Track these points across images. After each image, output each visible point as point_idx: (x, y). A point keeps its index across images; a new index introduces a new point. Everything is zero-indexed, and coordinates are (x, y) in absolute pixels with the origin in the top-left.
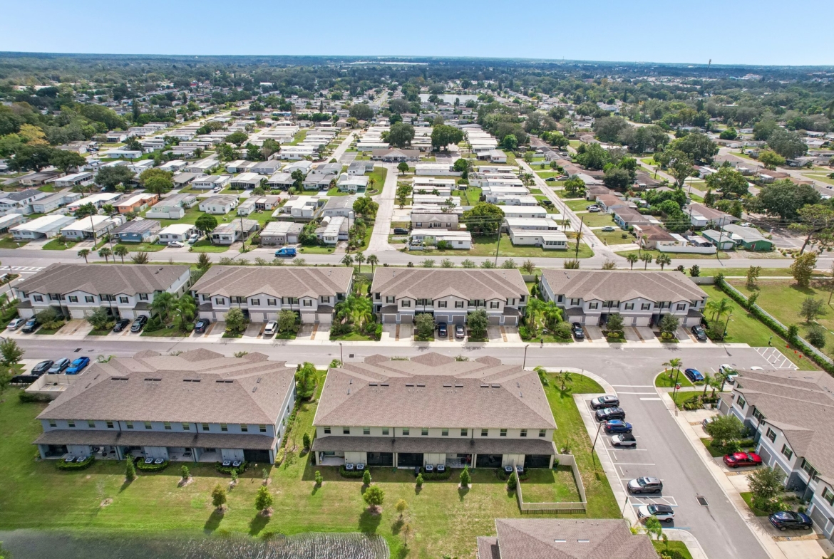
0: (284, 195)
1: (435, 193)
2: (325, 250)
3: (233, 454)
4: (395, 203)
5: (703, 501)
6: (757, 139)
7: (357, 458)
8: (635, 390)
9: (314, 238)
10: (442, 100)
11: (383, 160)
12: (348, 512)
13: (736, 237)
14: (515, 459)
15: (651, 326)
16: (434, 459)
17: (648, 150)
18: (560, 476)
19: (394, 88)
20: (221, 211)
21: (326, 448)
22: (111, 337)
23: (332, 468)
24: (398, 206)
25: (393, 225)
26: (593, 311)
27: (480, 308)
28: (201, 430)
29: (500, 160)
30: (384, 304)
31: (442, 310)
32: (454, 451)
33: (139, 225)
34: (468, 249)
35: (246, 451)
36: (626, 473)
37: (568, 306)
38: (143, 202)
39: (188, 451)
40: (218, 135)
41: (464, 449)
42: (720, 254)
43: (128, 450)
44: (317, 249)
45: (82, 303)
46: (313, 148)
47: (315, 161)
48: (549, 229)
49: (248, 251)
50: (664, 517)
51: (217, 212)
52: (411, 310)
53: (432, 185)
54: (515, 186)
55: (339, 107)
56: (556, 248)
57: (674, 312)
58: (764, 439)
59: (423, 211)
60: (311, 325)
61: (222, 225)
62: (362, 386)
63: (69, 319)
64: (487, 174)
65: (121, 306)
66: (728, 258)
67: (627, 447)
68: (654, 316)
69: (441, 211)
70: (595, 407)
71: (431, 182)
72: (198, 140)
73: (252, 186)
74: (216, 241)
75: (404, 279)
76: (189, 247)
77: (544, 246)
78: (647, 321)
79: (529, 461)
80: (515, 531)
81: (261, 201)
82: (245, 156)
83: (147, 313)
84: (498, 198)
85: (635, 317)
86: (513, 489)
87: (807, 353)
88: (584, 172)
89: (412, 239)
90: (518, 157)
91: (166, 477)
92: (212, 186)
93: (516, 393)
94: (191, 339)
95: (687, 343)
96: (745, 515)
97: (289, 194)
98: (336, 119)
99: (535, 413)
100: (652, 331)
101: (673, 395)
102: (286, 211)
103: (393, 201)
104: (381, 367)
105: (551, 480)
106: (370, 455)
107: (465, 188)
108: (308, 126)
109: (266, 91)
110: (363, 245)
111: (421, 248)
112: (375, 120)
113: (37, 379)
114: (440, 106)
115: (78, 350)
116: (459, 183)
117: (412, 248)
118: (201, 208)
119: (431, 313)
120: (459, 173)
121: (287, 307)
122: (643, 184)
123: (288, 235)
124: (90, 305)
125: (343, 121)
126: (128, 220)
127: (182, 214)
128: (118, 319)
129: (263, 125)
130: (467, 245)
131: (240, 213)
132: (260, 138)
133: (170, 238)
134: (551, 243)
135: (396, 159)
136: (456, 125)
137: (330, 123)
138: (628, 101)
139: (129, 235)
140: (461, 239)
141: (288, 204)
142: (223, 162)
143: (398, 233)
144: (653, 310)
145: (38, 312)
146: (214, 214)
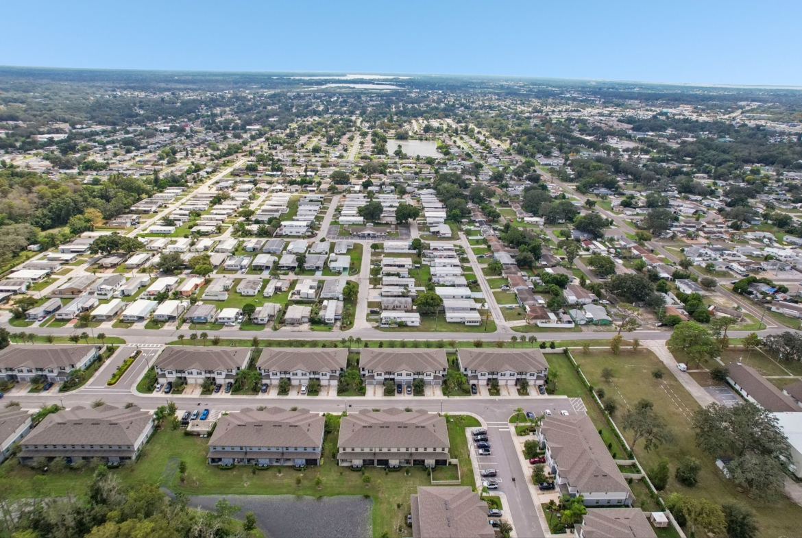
0: (292, 276)
1: (398, 275)
2: (327, 328)
3: (301, 461)
4: (370, 283)
5: (514, 480)
6: (649, 207)
7: (358, 462)
8: (498, 425)
9: (320, 320)
10: (406, 155)
11: (359, 236)
12: (355, 486)
13: (589, 315)
14: (430, 462)
15: (516, 385)
16: (393, 462)
17: (560, 221)
18: (452, 469)
19: (364, 135)
20: (252, 294)
21: (343, 458)
22: (214, 396)
23: (346, 467)
24: (372, 286)
25: (370, 304)
26: (483, 377)
27: (420, 377)
28: (285, 450)
29: (447, 235)
30: (367, 374)
31: (399, 378)
32: (403, 458)
33: (201, 310)
34: (416, 327)
35: (307, 460)
36: (482, 467)
37: (469, 374)
38: (197, 286)
39: (278, 460)
40: (227, 205)
41: (407, 458)
42: (576, 329)
43: (249, 460)
44: (322, 327)
45: (195, 375)
46: (305, 223)
47: (309, 237)
48: (471, 309)
49: (277, 329)
50: (493, 487)
51: (250, 294)
52: (382, 378)
54: (455, 266)
55: (319, 164)
57: (528, 377)
59: (389, 294)
60: (326, 387)
61: (258, 309)
62: (359, 427)
63: (186, 384)
64: (436, 253)
65: (217, 377)
66: (580, 332)
67: (486, 455)
68: (517, 380)
69: (401, 294)
70: (474, 435)
71: (395, 263)
72: (215, 212)
73: (267, 268)
74: (256, 321)
75: (378, 359)
76: (239, 326)
77: (466, 324)
78: (514, 382)
79: (437, 462)
80: (425, 491)
81: (279, 284)
82: (256, 233)
83: (232, 381)
84: (441, 279)
85: (507, 380)
86: (429, 475)
87: (594, 402)
88: (505, 251)
89: (381, 319)
90: (461, 230)
91: (270, 473)
92: (239, 267)
93: (431, 428)
94: (261, 396)
95: (534, 395)
96: (530, 485)
97: (295, 274)
98: (319, 184)
99: (441, 439)
100: (516, 388)
101: (516, 427)
102: (296, 293)
103: (368, 281)
104: (368, 416)
105: (447, 471)
106: (364, 461)
107: (418, 267)
108: (297, 191)
109: (253, 138)
110: (351, 323)
111: (387, 326)
112: (350, 183)
113: (188, 423)
114: (404, 161)
115: (199, 404)
116: (415, 262)
117: (382, 326)
118: (238, 291)
119: (393, 379)
120: (415, 252)
121: (312, 376)
122: (545, 263)
123: (302, 317)
124: (199, 376)
125: (324, 186)
126: (191, 303)
127: (226, 297)
128: (215, 384)
129: (259, 190)
130: (417, 324)
131: (266, 295)
132: (263, 211)
133: (226, 320)
134: (470, 322)
135: (369, 234)
136: (416, 190)
137: (315, 189)
138: (564, 151)
139: (199, 318)
140: (413, 319)
141: (297, 287)
142: (241, 239)
143: (373, 312)
144: (517, 376)
145: (170, 380)
146: (248, 296)
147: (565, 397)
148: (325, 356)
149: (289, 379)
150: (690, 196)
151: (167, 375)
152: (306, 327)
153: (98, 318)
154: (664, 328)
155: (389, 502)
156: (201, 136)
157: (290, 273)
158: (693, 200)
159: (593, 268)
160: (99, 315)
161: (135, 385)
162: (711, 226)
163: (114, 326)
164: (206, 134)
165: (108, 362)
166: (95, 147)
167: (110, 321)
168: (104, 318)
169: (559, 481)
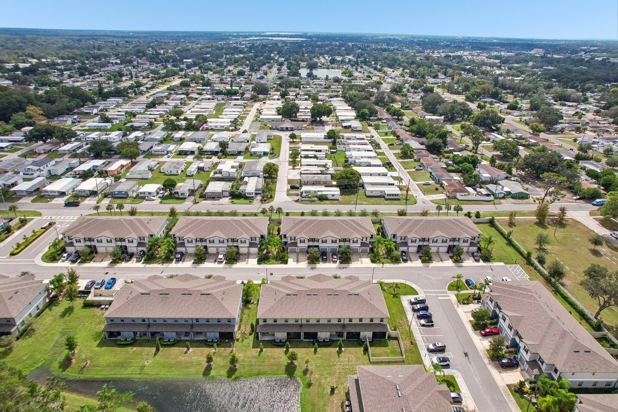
0: (215, 159)
1: (315, 157)
2: (247, 201)
3: (213, 335)
4: (289, 165)
5: (466, 355)
6: (532, 110)
7: (281, 335)
8: (436, 293)
9: (240, 193)
10: (316, 76)
11: (278, 129)
12: (278, 365)
13: (506, 189)
14: (367, 334)
15: (448, 252)
16: (323, 335)
17: (458, 119)
18: (392, 343)
19: (281, 64)
20: (176, 173)
21: (264, 331)
22: (124, 265)
23: (268, 341)
24: (291, 167)
25: (289, 181)
26: (413, 244)
27: (347, 244)
28: (195, 322)
29: (358, 129)
30: (289, 242)
31: (324, 245)
32: (334, 331)
33: (123, 186)
34: (338, 200)
35: (220, 333)
36: (427, 340)
37: (399, 241)
38: (122, 166)
39: (187, 334)
40: (161, 109)
41: (339, 330)
42: (496, 201)
43: (153, 334)
44: (242, 200)
45: (105, 244)
46: (230, 120)
47: (232, 130)
48: (389, 184)
49: (198, 203)
50: (445, 363)
51: (173, 173)
52: (305, 245)
54: (368, 151)
55: (243, 82)
56: (394, 199)
57: (461, 244)
58: (501, 320)
59: (308, 172)
60: (245, 254)
61: (179, 185)
62: (282, 295)
63: (96, 253)
64: (349, 141)
65: (128, 245)
66: (501, 204)
67: (429, 326)
68: (450, 246)
69: (320, 172)
70: (412, 303)
71: (312, 149)
72: (149, 113)
73: (192, 153)
74: (176, 196)
75: (300, 226)
76: (159, 200)
77: (386, 197)
78: (445, 249)
79: (374, 334)
80: (367, 372)
81: (202, 165)
82: (184, 127)
83: (144, 249)
84: (357, 161)
85: (439, 247)
86: (366, 350)
87: (535, 268)
88: (413, 139)
89: (302, 193)
90: (370, 125)
91: (177, 348)
92: (165, 152)
93: (367, 297)
94: (174, 265)
95: (469, 262)
96: (487, 361)
97: (218, 158)
98: (243, 94)
99: (378, 309)
100: (448, 255)
101: (457, 296)
102: (218, 172)
103: (288, 163)
104: (291, 283)
105: (386, 345)
106: (288, 334)
107: (335, 152)
108: (223, 99)
109: (189, 67)
110: (271, 197)
111: (308, 199)
112: (270, 94)
113: (89, 292)
114: (314, 81)
115: (107, 273)
116: (331, 148)
117: (303, 199)
118: (162, 171)
119: (318, 246)
120: (330, 140)
121: (231, 244)
122: (453, 148)
123: (223, 191)
124: (110, 244)
125: (247, 95)
126: (115, 181)
127: (150, 175)
128: (127, 253)
129: (191, 99)
130: (337, 197)
131: (188, 174)
132: (192, 112)
133: (147, 194)
134: (390, 195)
135: (287, 129)
136: (327, 98)
137: (239, 97)
138: (448, 75)
139: (120, 192)
140: (334, 193)
141: (219, 167)
142: (170, 132)
143: (293, 188)
144: (449, 243)
145: (78, 249)
146: (170, 174)
147: (502, 264)
148: (245, 223)
149: (206, 247)
150: (567, 103)
152: (226, 200)
153: (18, 194)
154: (582, 201)
155: (320, 385)
156: (146, 66)
157: (214, 157)
158: (569, 106)
159: (498, 153)
160: (19, 191)
161: (41, 255)
162: (594, 122)
163: (33, 201)
164: (150, 65)
165: (17, 233)
166: (55, 72)
167: (30, 196)
168: (25, 194)
169: (527, 357)
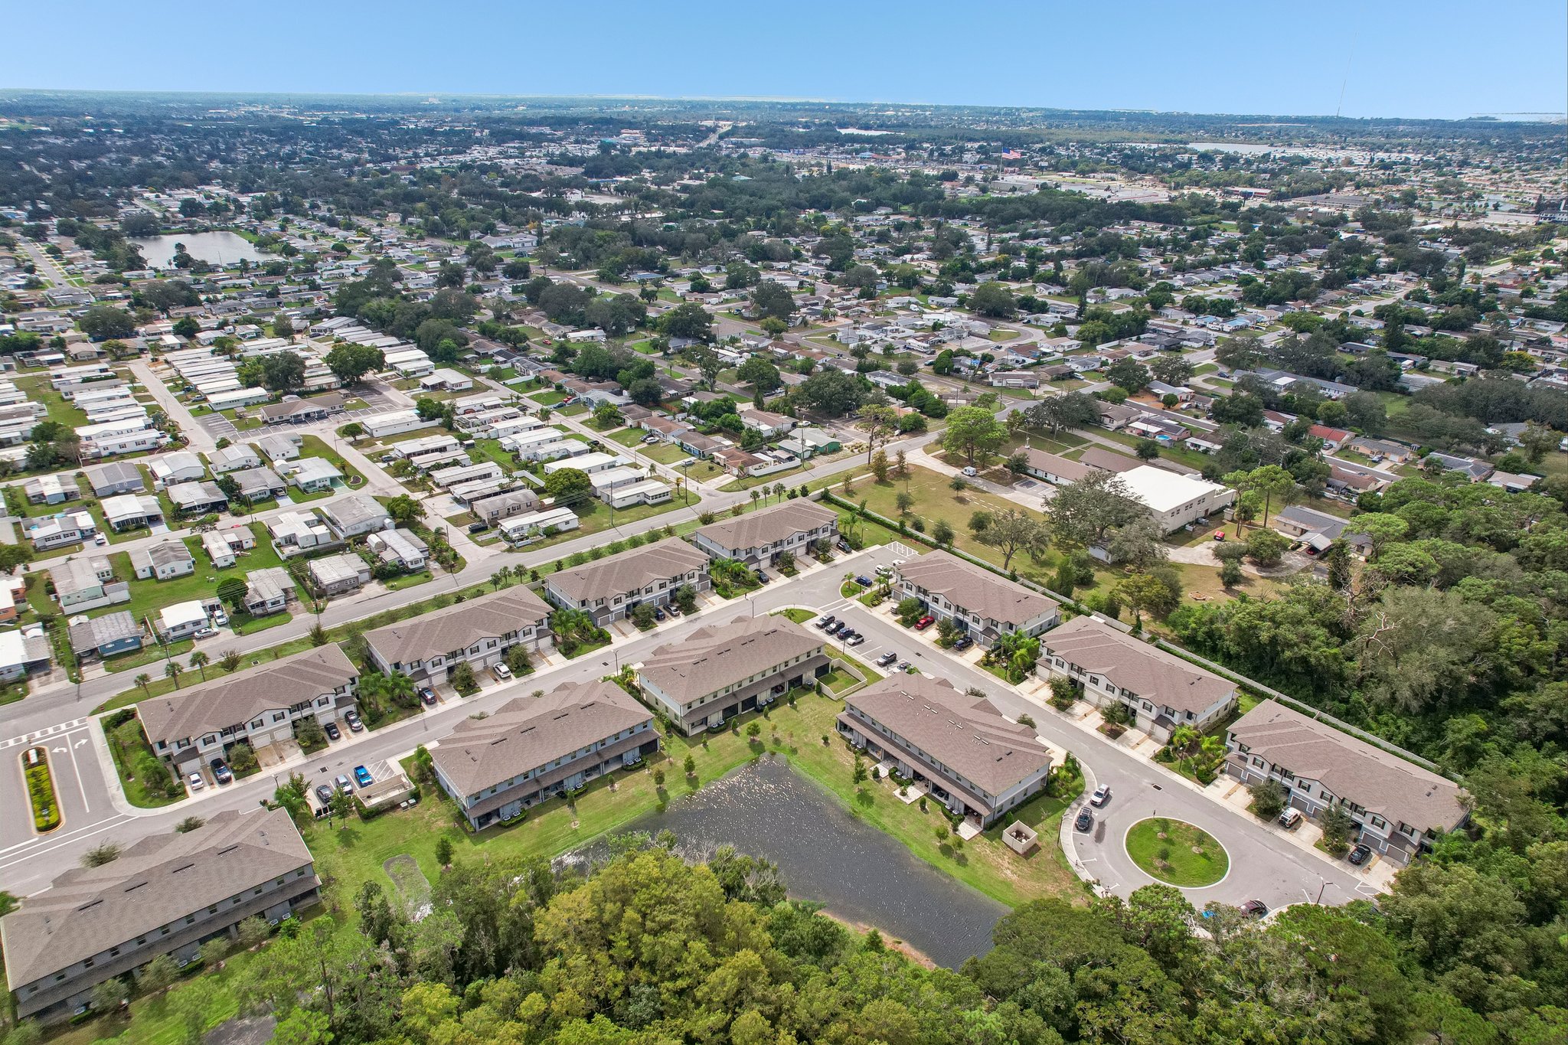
0: (229, 519)
1: (457, 463)
2: (421, 577)
3: (631, 756)
4: (415, 490)
5: (920, 654)
6: (733, 288)
7: (716, 718)
8: (836, 605)
9: (397, 567)
10: (204, 263)
11: (288, 421)
12: (738, 750)
13: (809, 443)
15: (807, 553)
16: (764, 697)
17: (629, 330)
18: (837, 674)
19: (37, 233)
20: (186, 571)
21: (693, 720)
23: (705, 731)
24: (424, 493)
25: (453, 521)
26: (765, 555)
27: (680, 583)
29: (464, 386)
30: (593, 609)
31: (650, 596)
32: (773, 685)
33: (103, 629)
34: (577, 529)
35: (642, 748)
36: (870, 657)
37: (744, 556)
38: (19, 592)
41: (778, 681)
42: (806, 464)
44: (406, 579)
45: (268, 725)
46: (137, 422)
47: (176, 446)
48: (639, 479)
49: (323, 610)
51: (178, 572)
52: (622, 606)
53: (427, 452)
54: (536, 428)
56: (662, 501)
57: (822, 536)
58: (932, 604)
59: (477, 495)
60: (537, 653)
61: (250, 585)
62: (693, 665)
63: (253, 751)
64: (480, 416)
65: (316, 711)
66: (813, 467)
67: (860, 642)
68: (808, 543)
69: (498, 489)
70: (821, 627)
71: (426, 447)
73: (152, 520)
74: (261, 609)
75: (597, 579)
76: (230, 629)
78: (806, 549)
79: (818, 671)
81: (229, 538)
83: (353, 708)
84: (540, 451)
86: (820, 692)
87: (917, 539)
89: (508, 534)
90: (479, 373)
91: (596, 791)
92: (79, 536)
93: (786, 630)
94: (432, 711)
95: (840, 558)
96: (941, 651)
98: (61, 343)
99: (809, 639)
100: (811, 556)
101: (860, 600)
102: (283, 542)
103: (404, 488)
105: (836, 679)
106: (724, 710)
107: (475, 444)
108: (8, 368)
110: (455, 557)
111: (528, 541)
112: (141, 333)
114: (213, 276)
115: (323, 770)
116: (459, 439)
117: (519, 543)
118: (141, 575)
119: (641, 602)
120: (437, 422)
121: (506, 643)
122: (674, 391)
123: (354, 574)
124: (280, 723)
126: (48, 628)
127: (129, 591)
128: (320, 726)
130: (575, 524)
131: (225, 562)
133: (190, 628)
134: (656, 497)
135: (307, 415)
136: (309, 323)
137: (60, 356)
138: (512, 221)
140: (567, 518)
141: (278, 532)
143: (477, 530)
144: (808, 539)
145: (212, 756)
146: (174, 578)
147: (878, 547)
149: (465, 663)
151: (202, 749)
152: (374, 588)
154: (907, 435)
155: (805, 743)
157: (221, 516)
158: (781, 269)
161: (122, 802)
169: (980, 628)
